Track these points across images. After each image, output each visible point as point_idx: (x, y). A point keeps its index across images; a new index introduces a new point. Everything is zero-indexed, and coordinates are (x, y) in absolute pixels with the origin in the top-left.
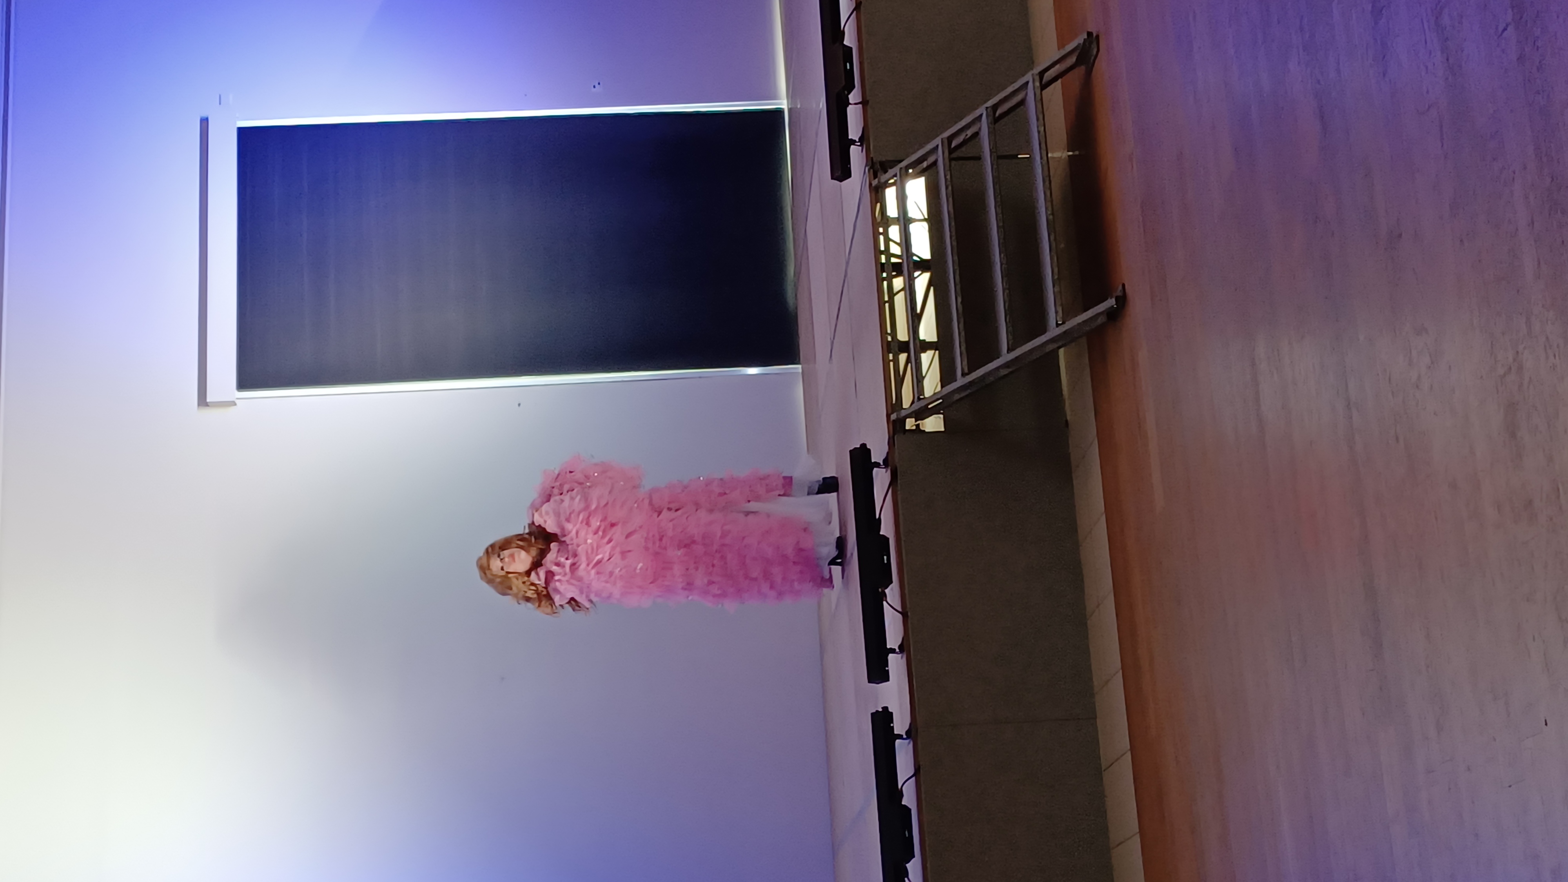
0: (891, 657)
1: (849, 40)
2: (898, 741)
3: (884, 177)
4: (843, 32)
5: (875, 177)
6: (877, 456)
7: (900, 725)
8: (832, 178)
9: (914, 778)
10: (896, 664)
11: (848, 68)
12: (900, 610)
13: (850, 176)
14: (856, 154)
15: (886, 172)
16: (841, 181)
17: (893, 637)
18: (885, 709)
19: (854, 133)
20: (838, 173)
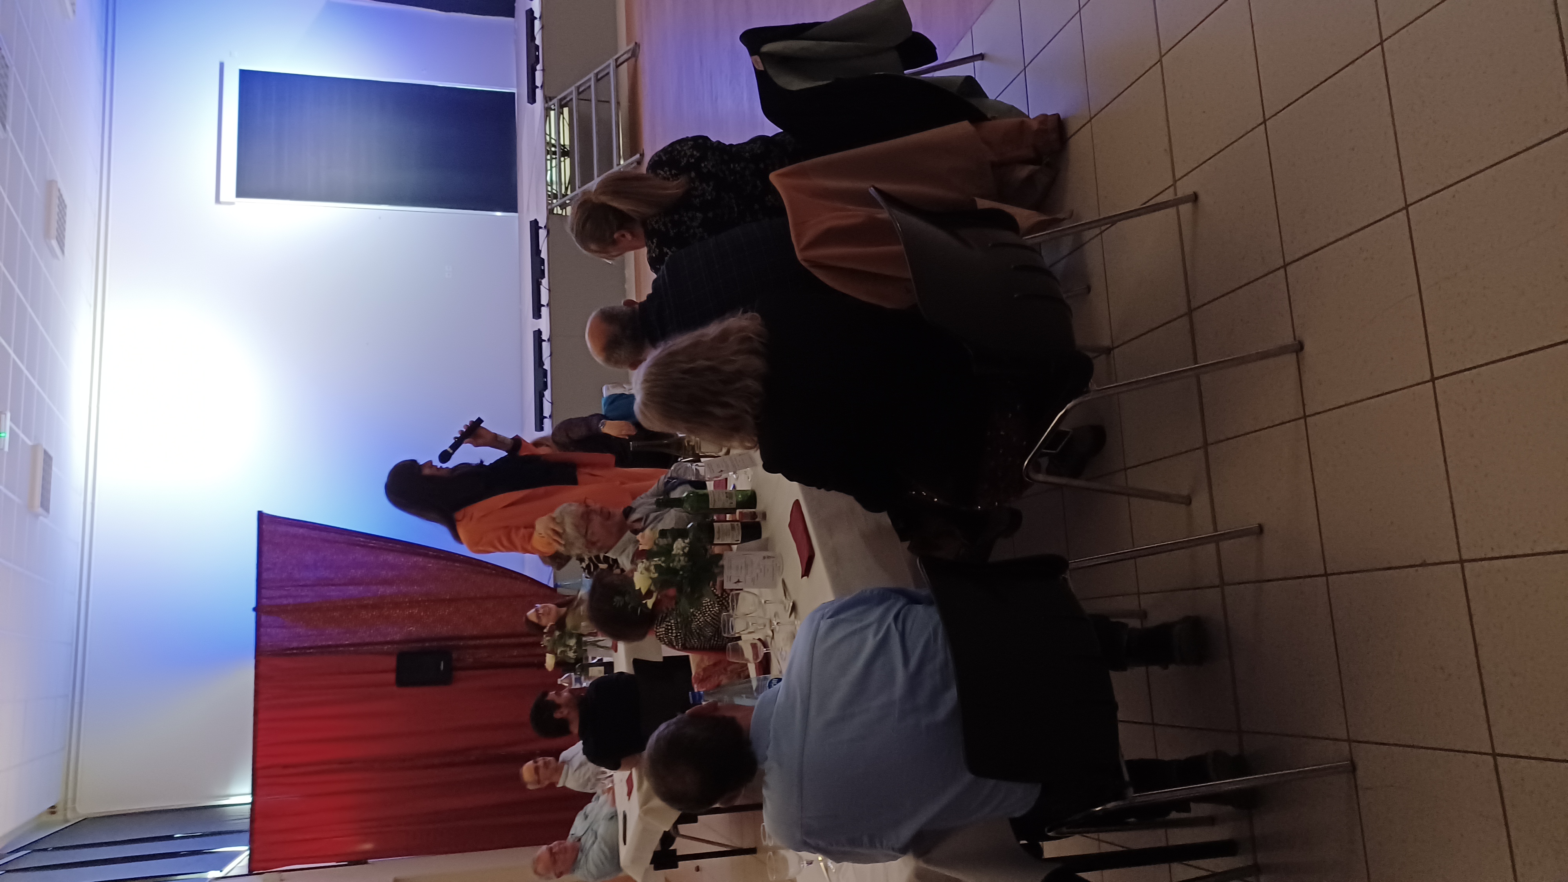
0: (543, 308)
1: (538, 42)
2: (544, 343)
3: (551, 103)
4: (535, 38)
5: (547, 102)
6: (542, 224)
7: (545, 336)
8: (528, 102)
9: (549, 358)
10: (545, 311)
11: (537, 54)
12: (548, 288)
13: (536, 102)
14: (539, 92)
16: (532, 104)
17: (544, 300)
18: (539, 329)
19: (538, 83)
20: (531, 101)
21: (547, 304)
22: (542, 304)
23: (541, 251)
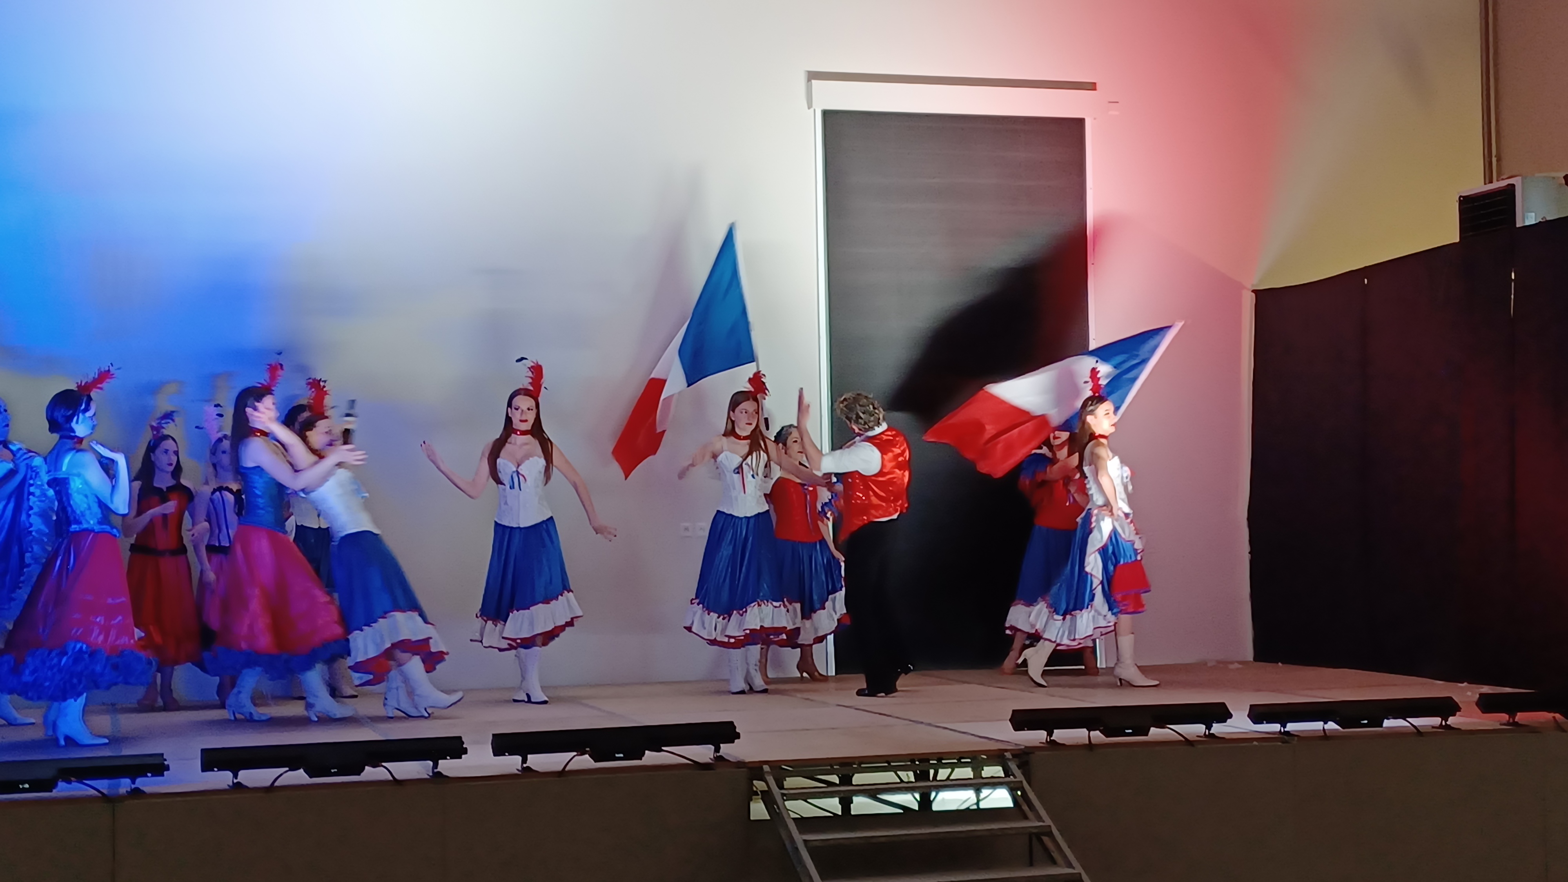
0: (518, 759)
1: (1155, 733)
2: (431, 763)
3: (1013, 766)
4: (1163, 727)
5: (1014, 756)
6: (726, 749)
7: (448, 766)
8: (1014, 711)
9: (391, 778)
10: (511, 763)
11: (1126, 731)
12: (567, 769)
13: (1016, 730)
14: (1038, 735)
16: (1011, 720)
17: (539, 761)
18: (465, 751)
19: (1061, 735)
20: (1019, 717)
21: (529, 769)
22: (529, 756)
23: (660, 750)
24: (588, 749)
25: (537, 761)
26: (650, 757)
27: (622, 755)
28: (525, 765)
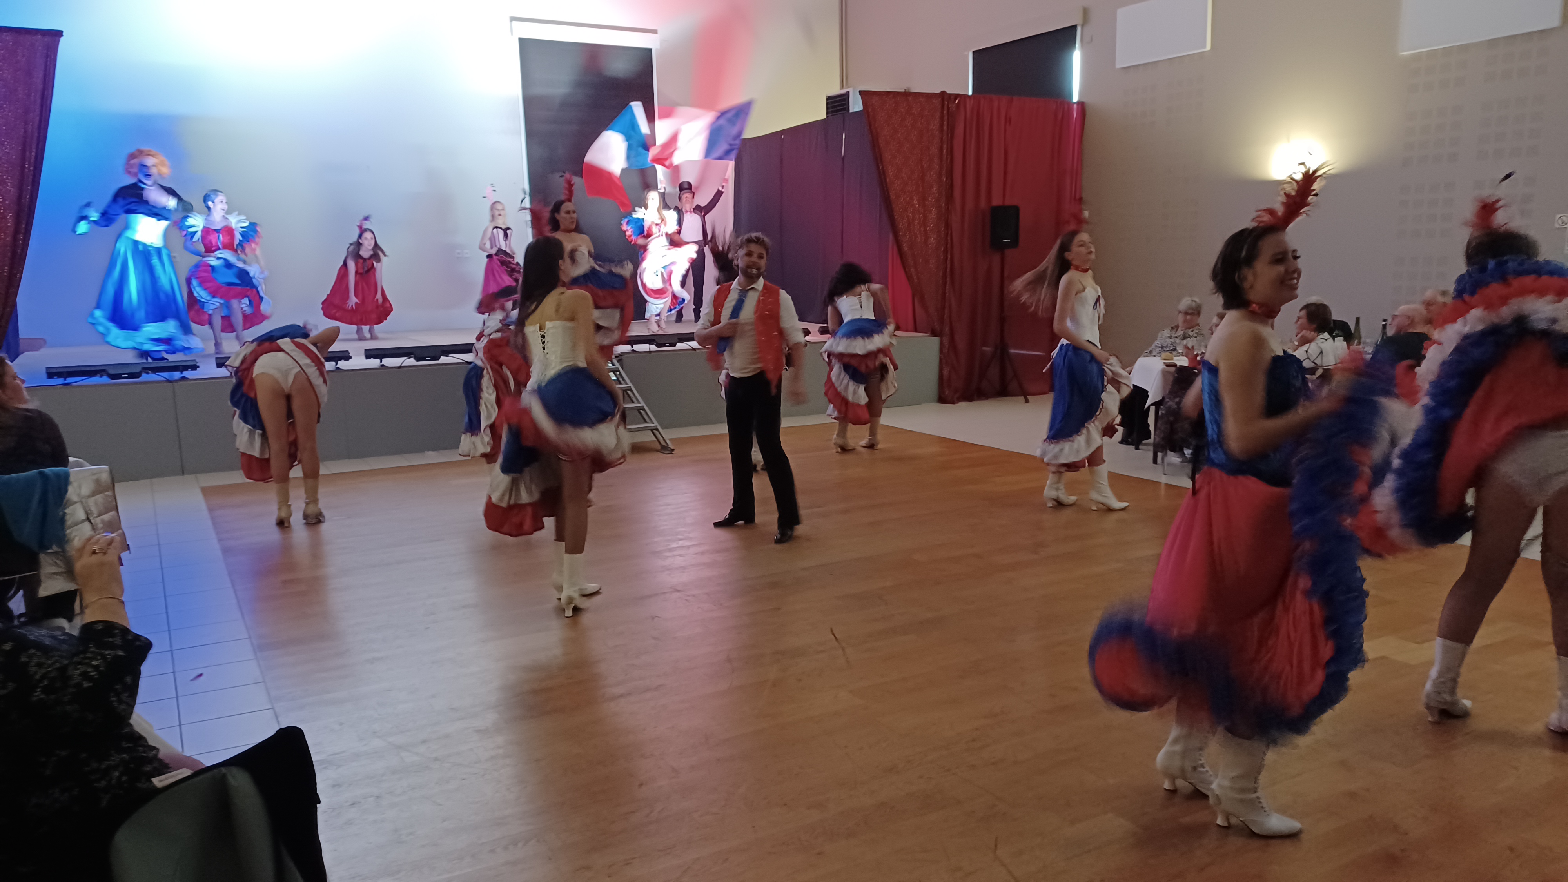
0: (379, 360)
1: (679, 346)
4: (682, 343)
7: (342, 364)
10: (375, 363)
11: (666, 345)
12: (403, 365)
15: (618, 361)
17: (389, 362)
18: (351, 357)
19: (637, 347)
21: (383, 365)
22: (383, 359)
23: (448, 356)
24: (412, 356)
25: (388, 362)
26: (444, 359)
27: (429, 359)
28: (382, 364)
